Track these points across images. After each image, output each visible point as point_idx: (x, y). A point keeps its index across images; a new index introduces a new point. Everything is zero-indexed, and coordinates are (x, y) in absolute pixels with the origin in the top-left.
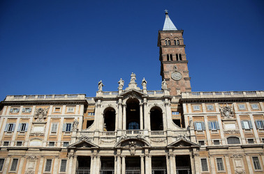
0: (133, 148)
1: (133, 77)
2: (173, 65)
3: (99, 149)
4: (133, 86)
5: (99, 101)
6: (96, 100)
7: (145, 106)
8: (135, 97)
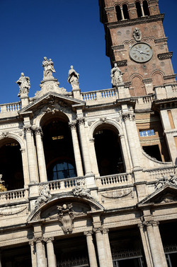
0: (67, 217)
1: (48, 65)
2: (130, 29)
4: (50, 87)
7: (81, 127)
8: (57, 110)
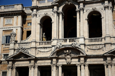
0: (69, 56)
3: (36, 59)
5: (35, 10)
6: (32, 9)
7: (81, 12)
8: (71, 3)
